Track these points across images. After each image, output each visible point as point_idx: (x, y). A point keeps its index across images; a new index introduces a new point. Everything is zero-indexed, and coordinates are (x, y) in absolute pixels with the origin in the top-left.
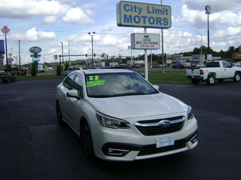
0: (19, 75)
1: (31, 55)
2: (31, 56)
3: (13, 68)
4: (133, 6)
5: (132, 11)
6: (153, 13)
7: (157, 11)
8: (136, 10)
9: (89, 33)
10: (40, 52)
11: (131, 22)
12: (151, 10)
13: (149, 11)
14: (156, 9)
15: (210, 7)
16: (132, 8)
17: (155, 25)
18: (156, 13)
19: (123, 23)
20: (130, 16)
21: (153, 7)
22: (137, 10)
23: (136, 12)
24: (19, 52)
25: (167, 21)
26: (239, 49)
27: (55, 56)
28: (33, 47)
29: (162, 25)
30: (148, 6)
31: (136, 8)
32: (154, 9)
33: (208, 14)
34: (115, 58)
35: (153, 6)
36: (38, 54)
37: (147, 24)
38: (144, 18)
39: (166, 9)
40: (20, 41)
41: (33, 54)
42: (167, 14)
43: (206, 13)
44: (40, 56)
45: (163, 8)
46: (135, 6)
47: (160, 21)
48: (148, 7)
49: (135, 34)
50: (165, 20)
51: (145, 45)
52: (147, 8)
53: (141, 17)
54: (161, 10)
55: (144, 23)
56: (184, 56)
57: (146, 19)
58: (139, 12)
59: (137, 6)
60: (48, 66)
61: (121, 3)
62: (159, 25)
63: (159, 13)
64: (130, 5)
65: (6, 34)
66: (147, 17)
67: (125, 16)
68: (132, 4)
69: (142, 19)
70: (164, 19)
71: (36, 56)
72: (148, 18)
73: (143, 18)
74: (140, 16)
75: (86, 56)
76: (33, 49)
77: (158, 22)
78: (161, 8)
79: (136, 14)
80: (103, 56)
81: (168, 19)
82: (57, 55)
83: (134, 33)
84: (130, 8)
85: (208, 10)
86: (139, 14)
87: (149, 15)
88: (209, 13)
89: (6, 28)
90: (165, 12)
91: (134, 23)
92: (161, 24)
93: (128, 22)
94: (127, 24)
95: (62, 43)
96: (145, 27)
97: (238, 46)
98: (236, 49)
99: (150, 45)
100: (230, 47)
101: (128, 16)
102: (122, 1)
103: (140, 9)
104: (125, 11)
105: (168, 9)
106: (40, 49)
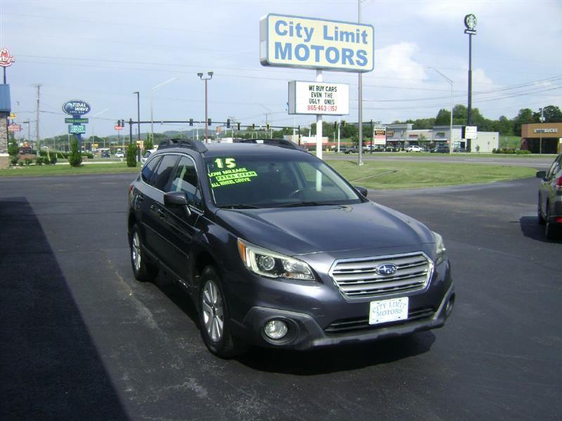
1: (66, 119)
2: (66, 122)
3: (22, 148)
4: (294, 25)
5: (291, 34)
6: (336, 39)
7: (345, 36)
8: (301, 34)
9: (200, 75)
10: (85, 112)
11: (290, 58)
12: (331, 33)
13: (328, 35)
14: (342, 33)
15: (475, 18)
16: (291, 28)
17: (339, 64)
18: (342, 40)
19: (272, 60)
20: (289, 46)
21: (336, 28)
22: (302, 32)
23: (301, 36)
24: (38, 111)
25: (365, 56)
28: (72, 102)
30: (325, 24)
31: (301, 28)
32: (339, 30)
33: (470, 34)
34: (256, 128)
35: (337, 24)
36: (82, 117)
37: (323, 62)
38: (318, 49)
39: (365, 32)
40: (39, 87)
41: (71, 117)
42: (365, 42)
43: (465, 32)
45: (358, 30)
46: (298, 25)
47: (350, 57)
48: (325, 28)
49: (297, 83)
50: (362, 54)
51: (317, 106)
52: (323, 29)
53: (309, 47)
54: (352, 34)
55: (317, 59)
56: (413, 129)
57: (321, 51)
58: (306, 38)
59: (304, 23)
60: (101, 146)
61: (270, 17)
62: (348, 65)
63: (347, 40)
64: (288, 23)
65: (5, 67)
66: (322, 48)
67: (278, 45)
68: (291, 19)
69: (313, 52)
70: (359, 52)
71: (77, 121)
72: (326, 49)
73: (314, 51)
74: (309, 45)
75: (191, 125)
76: (71, 105)
77: (347, 59)
78: (352, 29)
79: (301, 41)
80: (228, 124)
81: (367, 53)
82: (123, 120)
83: (295, 81)
84: (287, 28)
85: (471, 25)
86: (305, 41)
87: (327, 44)
88: (472, 31)
89: (4, 53)
90: (361, 38)
91: (294, 61)
92: (352, 63)
93: (283, 58)
94: (280, 61)
95: (138, 93)
96: (319, 69)
97: (540, 109)
98: (534, 116)
99: (327, 105)
100: (521, 110)
101: (283, 46)
102: (271, 14)
103: (309, 31)
104: (277, 35)
105: (367, 33)
106: (87, 106)
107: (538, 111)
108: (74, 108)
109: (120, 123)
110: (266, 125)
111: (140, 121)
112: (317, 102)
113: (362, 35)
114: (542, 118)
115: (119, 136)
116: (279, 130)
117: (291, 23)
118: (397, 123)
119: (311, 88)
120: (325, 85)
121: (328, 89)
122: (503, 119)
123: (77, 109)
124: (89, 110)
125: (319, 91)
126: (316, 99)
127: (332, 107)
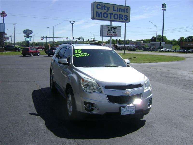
1: (24, 36)
5: (102, 9)
6: (117, 11)
9: (70, 22)
10: (31, 34)
11: (101, 17)
12: (116, 9)
13: (115, 10)
14: (119, 9)
15: (165, 5)
16: (102, 7)
17: (118, 20)
18: (119, 11)
19: (95, 17)
20: (101, 13)
22: (106, 8)
24: (15, 33)
26: (187, 39)
27: (42, 37)
28: (26, 30)
29: (123, 20)
30: (114, 6)
32: (118, 8)
33: (164, 11)
34: (89, 41)
35: (117, 6)
36: (30, 35)
37: (113, 19)
38: (111, 14)
40: (15, 24)
41: (26, 35)
42: (127, 12)
43: (162, 10)
44: (31, 37)
45: (125, 8)
46: (105, 6)
51: (110, 34)
52: (113, 7)
54: (123, 9)
55: (111, 18)
56: (143, 42)
58: (107, 10)
62: (121, 20)
63: (121, 12)
65: (3, 17)
67: (97, 12)
69: (109, 15)
70: (125, 16)
71: (28, 37)
72: (114, 14)
74: (108, 13)
75: (67, 39)
76: (26, 31)
77: (121, 18)
79: (105, 11)
80: (79, 39)
81: (128, 16)
82: (44, 37)
83: (103, 25)
85: (164, 7)
88: (165, 9)
89: (3, 13)
91: (103, 18)
93: (99, 17)
95: (49, 28)
96: (111, 21)
97: (187, 37)
98: (185, 39)
99: (114, 34)
101: (99, 13)
102: (95, 2)
103: (108, 8)
104: (97, 9)
105: (128, 9)
106: (31, 31)
108: (27, 32)
110: (92, 40)
111: (50, 37)
112: (110, 32)
113: (126, 10)
116: (97, 41)
117: (102, 5)
118: (138, 40)
119: (108, 28)
121: (114, 28)
122: (174, 40)
125: (111, 29)
126: (110, 31)
127: (115, 34)
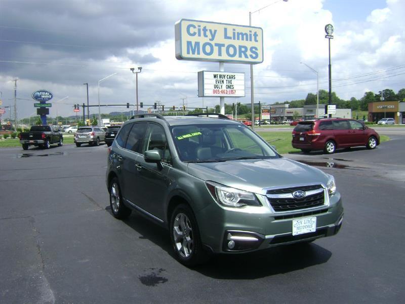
0: (14, 138)
1: (35, 104)
2: (35, 106)
3: (4, 126)
4: (202, 28)
5: (199, 35)
6: (234, 39)
7: (240, 36)
9: (132, 69)
10: (49, 99)
11: (199, 53)
12: (230, 34)
13: (228, 36)
14: (238, 33)
15: (332, 27)
16: (199, 30)
17: (236, 58)
18: (238, 39)
19: (185, 54)
20: (197, 44)
21: (234, 30)
22: (208, 33)
23: (207, 36)
24: (15, 98)
25: (256, 51)
26: (381, 96)
27: (75, 106)
29: (248, 58)
30: (226, 27)
31: (207, 30)
32: (236, 32)
33: (329, 39)
35: (235, 27)
36: (47, 102)
37: (224, 57)
38: (220, 46)
39: (255, 33)
40: (16, 81)
41: (39, 102)
42: (256, 41)
43: (326, 37)
44: (50, 105)
45: (250, 31)
46: (205, 27)
47: (245, 52)
48: (226, 29)
49: (205, 73)
50: (254, 50)
51: (220, 90)
52: (223, 30)
53: (214, 45)
54: (246, 34)
55: (220, 54)
56: (289, 107)
57: (222, 48)
58: (211, 38)
59: (209, 27)
60: (64, 123)
61: (183, 22)
62: (243, 59)
63: (243, 39)
64: (197, 26)
66: (223, 45)
67: (189, 43)
68: (199, 23)
69: (216, 49)
70: (251, 49)
71: (43, 106)
72: (226, 46)
73: (217, 47)
74: (213, 43)
75: (128, 107)
76: (39, 94)
77: (242, 54)
78: (246, 31)
79: (207, 40)
80: (155, 107)
81: (258, 49)
82: (78, 105)
83: (203, 71)
84: (196, 30)
85: (330, 31)
86: (210, 40)
87: (227, 42)
88: (331, 36)
90: (253, 37)
91: (202, 56)
92: (246, 56)
93: (193, 53)
94: (191, 55)
95: (87, 84)
96: (221, 62)
97: (380, 92)
98: (376, 97)
99: (228, 90)
100: (366, 93)
101: (193, 44)
102: (183, 20)
103: (213, 33)
104: (188, 36)
105: (257, 33)
106: (50, 94)
107: (378, 93)
108: (41, 96)
109: (76, 107)
110: (183, 107)
111: (89, 105)
112: (220, 87)
113: (254, 35)
114: (382, 98)
115: (77, 116)
117: (199, 26)
118: (277, 104)
119: (215, 76)
120: (226, 74)
121: (228, 77)
122: (353, 99)
123: (43, 97)
124: (52, 97)
125: (221, 79)
126: (220, 85)
127: (232, 91)
